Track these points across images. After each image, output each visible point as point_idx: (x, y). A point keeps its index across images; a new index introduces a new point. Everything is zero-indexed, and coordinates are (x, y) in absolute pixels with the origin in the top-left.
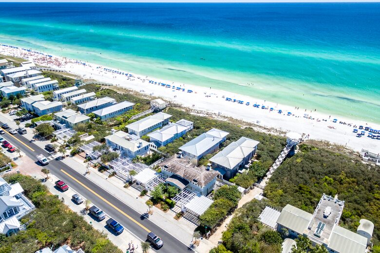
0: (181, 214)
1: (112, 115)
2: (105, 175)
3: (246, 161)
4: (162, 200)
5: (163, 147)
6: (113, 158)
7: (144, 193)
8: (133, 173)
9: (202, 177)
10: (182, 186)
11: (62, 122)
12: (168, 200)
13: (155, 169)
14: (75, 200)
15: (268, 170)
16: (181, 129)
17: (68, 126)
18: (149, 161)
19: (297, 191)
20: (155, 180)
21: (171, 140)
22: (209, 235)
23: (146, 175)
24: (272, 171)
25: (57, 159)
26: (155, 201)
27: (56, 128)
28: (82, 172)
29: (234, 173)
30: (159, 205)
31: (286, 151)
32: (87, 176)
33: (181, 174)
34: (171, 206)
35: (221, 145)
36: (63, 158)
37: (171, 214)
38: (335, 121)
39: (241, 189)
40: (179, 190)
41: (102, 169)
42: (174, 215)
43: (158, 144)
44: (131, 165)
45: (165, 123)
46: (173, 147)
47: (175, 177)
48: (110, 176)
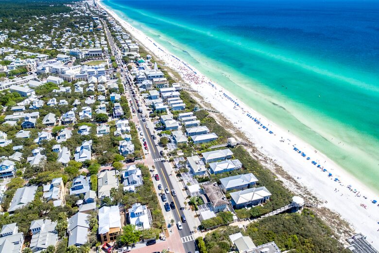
0: (198, 216)
1: (201, 142)
2: (178, 179)
3: (256, 202)
4: (195, 205)
5: (214, 175)
6: (185, 171)
7: (189, 197)
8: (189, 184)
10: (206, 201)
11: (174, 139)
13: (200, 186)
14: (159, 187)
15: (264, 214)
16: (231, 166)
17: (175, 142)
18: (201, 180)
19: (265, 233)
20: (197, 193)
21: (218, 172)
22: (203, 231)
23: (195, 188)
24: (267, 215)
25: (162, 161)
26: (190, 203)
27: (170, 142)
28: (169, 173)
29: (241, 206)
30: (192, 206)
32: (170, 177)
33: (208, 195)
34: (196, 209)
35: (249, 186)
36: (165, 161)
37: (194, 213)
39: (235, 218)
40: (204, 203)
41: (179, 175)
42: (195, 214)
43: (212, 172)
44: (192, 179)
45: (229, 158)
46: (217, 178)
47: (206, 195)
48: (179, 181)
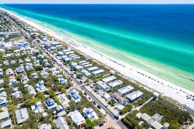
0: (115, 108)
1: (97, 74)
2: (95, 93)
3: (138, 98)
4: (111, 104)
5: (113, 89)
6: (99, 89)
7: (106, 101)
8: (104, 95)
9: (123, 100)
10: (117, 101)
11: (83, 74)
12: (113, 104)
13: (109, 94)
14: (89, 98)
15: (144, 103)
16: (119, 84)
17: (85, 76)
18: (108, 92)
19: (150, 111)
20: (110, 98)
21: (115, 87)
22: (122, 115)
23: (107, 96)
25: (83, 86)
26: (109, 103)
27: (82, 76)
28: (90, 91)
29: (133, 101)
30: (110, 105)
31: (152, 98)
33: (117, 98)
34: (113, 106)
35: (131, 92)
36: (85, 86)
37: (113, 108)
38: (181, 90)
39: (133, 106)
40: (116, 102)
41: (95, 91)
42: (114, 108)
43: (111, 87)
44: (103, 92)
45: (114, 80)
46: (115, 89)
47: (115, 98)
48: (97, 94)
